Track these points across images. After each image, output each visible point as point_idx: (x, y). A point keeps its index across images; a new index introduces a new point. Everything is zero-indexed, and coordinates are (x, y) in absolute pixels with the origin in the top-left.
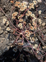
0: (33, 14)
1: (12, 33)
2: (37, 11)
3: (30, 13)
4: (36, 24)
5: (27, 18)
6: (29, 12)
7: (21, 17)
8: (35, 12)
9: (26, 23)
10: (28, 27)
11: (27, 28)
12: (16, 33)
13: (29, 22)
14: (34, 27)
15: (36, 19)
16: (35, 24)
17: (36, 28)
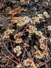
0: (40, 32)
1: (5, 64)
2: (45, 27)
3: (33, 28)
4: (46, 46)
5: (31, 39)
6: (31, 27)
7: (18, 36)
8: (43, 29)
9: (28, 46)
10: (34, 52)
11: (31, 54)
12: (11, 64)
13: (35, 44)
14: (44, 52)
15: (45, 40)
16: (44, 47)
17: (47, 54)
